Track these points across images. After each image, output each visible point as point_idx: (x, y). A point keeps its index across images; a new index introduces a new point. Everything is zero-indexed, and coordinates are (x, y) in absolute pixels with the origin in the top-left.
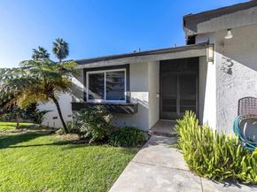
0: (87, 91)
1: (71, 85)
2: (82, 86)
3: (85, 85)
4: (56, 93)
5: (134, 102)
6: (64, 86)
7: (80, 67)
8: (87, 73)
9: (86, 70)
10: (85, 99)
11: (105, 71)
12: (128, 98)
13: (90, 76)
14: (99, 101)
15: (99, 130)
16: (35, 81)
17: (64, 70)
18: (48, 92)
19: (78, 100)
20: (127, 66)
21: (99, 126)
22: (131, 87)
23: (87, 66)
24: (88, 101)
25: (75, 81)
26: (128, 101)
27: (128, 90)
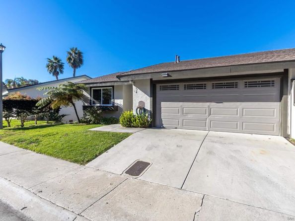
0: (92, 99)
1: (82, 95)
2: (89, 96)
3: (91, 96)
4: (74, 101)
5: (116, 105)
6: (79, 96)
7: (87, 86)
8: (92, 89)
9: (91, 88)
10: (91, 104)
11: (102, 88)
12: (114, 103)
13: (94, 90)
14: (98, 105)
15: (94, 117)
16: (65, 94)
17: (79, 88)
18: (70, 99)
19: (86, 104)
20: (113, 86)
21: (94, 115)
22: (115, 97)
23: (91, 85)
24: (92, 105)
25: (85, 93)
26: (113, 105)
27: (113, 98)
